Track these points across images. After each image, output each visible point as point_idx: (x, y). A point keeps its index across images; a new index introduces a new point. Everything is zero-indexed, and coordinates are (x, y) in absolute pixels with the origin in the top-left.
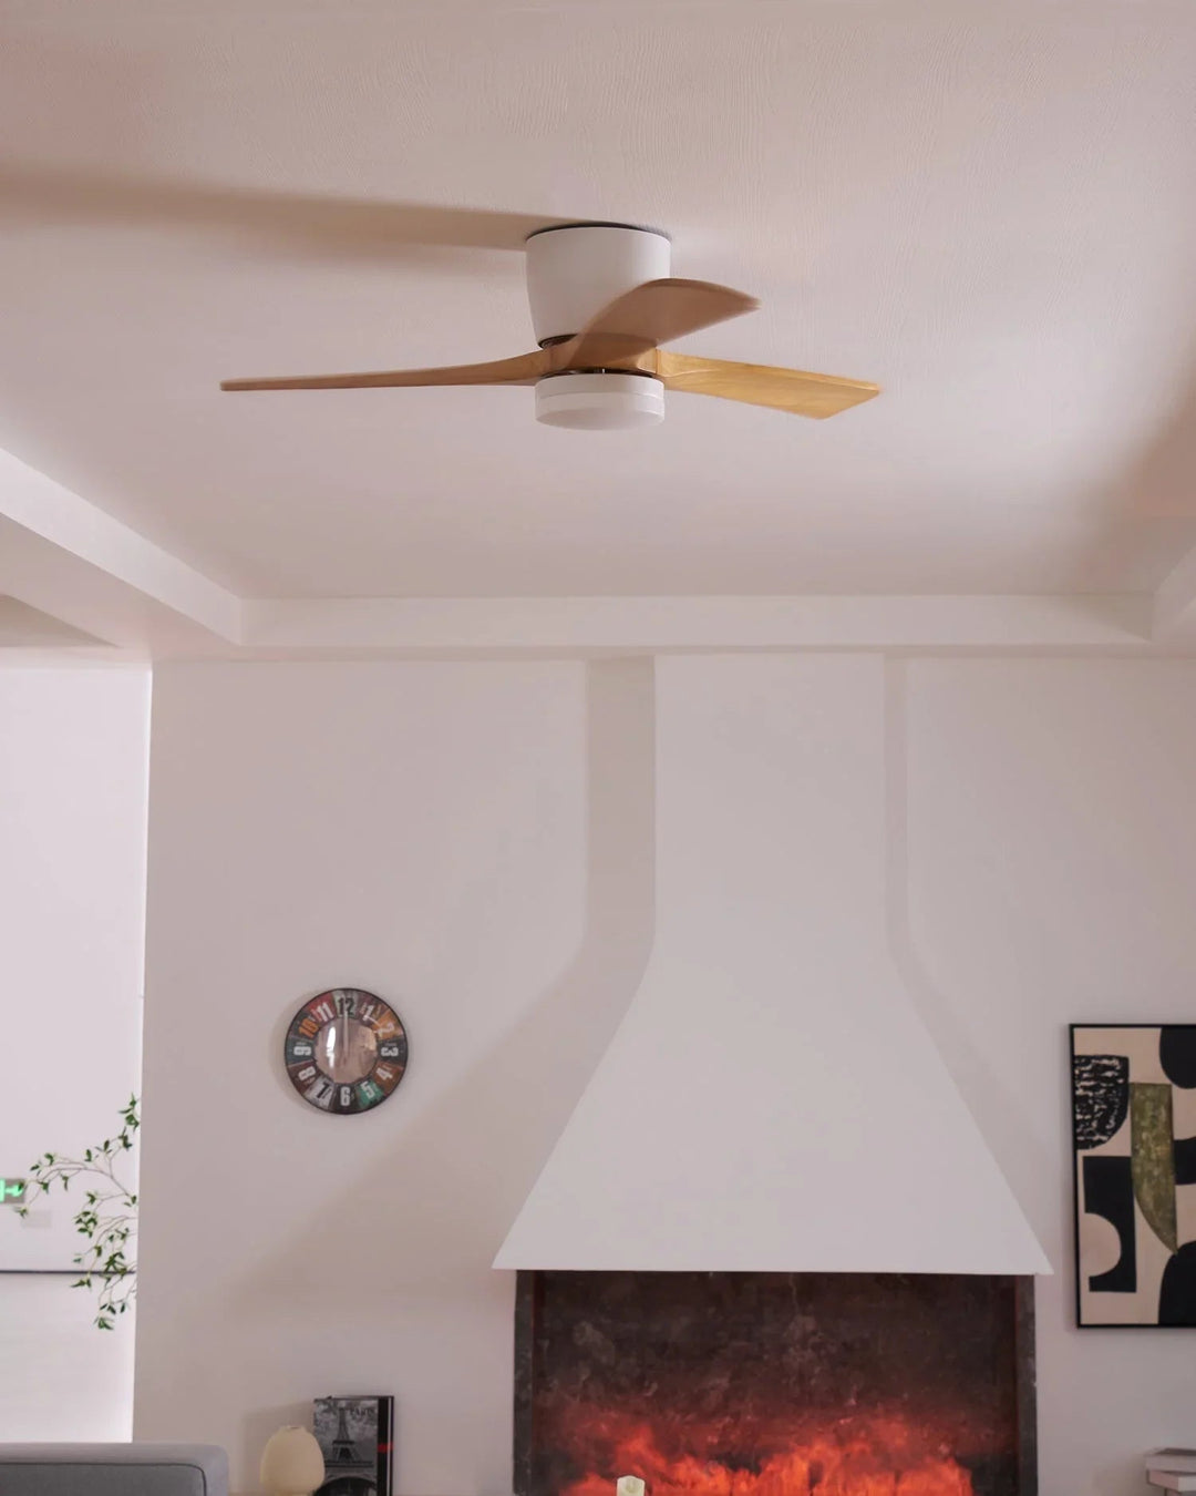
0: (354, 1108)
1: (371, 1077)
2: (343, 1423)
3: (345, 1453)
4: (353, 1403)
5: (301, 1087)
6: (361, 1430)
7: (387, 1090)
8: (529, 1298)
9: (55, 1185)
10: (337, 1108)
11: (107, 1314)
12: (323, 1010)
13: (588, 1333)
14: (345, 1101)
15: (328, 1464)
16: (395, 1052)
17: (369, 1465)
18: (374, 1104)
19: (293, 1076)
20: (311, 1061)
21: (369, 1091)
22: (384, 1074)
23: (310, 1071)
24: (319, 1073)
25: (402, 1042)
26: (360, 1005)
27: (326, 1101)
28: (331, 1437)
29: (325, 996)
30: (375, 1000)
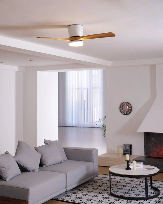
0: (127, 114)
1: (128, 111)
2: (126, 147)
3: (126, 150)
4: (127, 145)
5: (121, 112)
6: (128, 148)
7: (130, 112)
8: (146, 135)
9: (100, 122)
10: (125, 114)
11: (104, 135)
12: (123, 104)
13: (153, 139)
14: (126, 114)
15: (124, 151)
16: (131, 109)
17: (129, 152)
18: (129, 114)
19: (120, 111)
20: (122, 109)
21: (128, 113)
22: (130, 111)
23: (122, 111)
24: (123, 111)
25: (131, 108)
26: (127, 104)
27: (124, 114)
28: (125, 149)
29: (123, 103)
30: (128, 103)
